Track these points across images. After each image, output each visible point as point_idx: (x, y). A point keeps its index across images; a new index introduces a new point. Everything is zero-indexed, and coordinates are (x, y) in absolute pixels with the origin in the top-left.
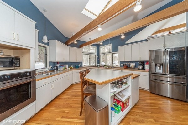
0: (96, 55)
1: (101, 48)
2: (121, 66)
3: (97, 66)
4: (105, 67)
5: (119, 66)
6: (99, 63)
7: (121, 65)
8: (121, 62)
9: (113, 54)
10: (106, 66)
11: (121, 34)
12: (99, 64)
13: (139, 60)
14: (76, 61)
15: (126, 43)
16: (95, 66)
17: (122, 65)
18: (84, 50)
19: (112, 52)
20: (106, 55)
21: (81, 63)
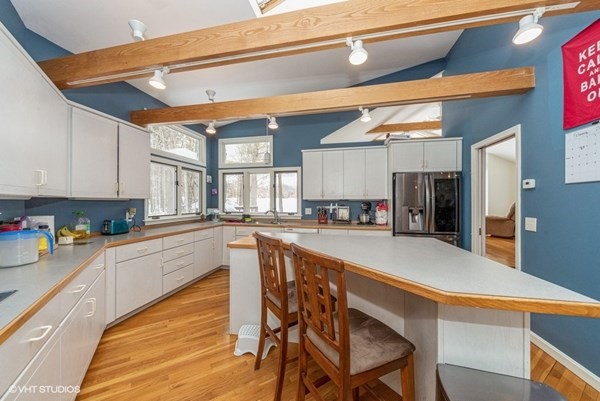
0: (204, 170)
1: (224, 144)
2: (305, 217)
3: (210, 218)
4: (247, 220)
5: (300, 214)
6: (217, 207)
7: (307, 213)
8: (306, 203)
9: (275, 172)
10: (248, 216)
11: (360, 109)
12: (216, 211)
13: (363, 198)
14: (115, 197)
15: (323, 141)
16: (202, 220)
17: (308, 211)
18: (154, 144)
19: (274, 166)
20: (249, 173)
21: (139, 204)
